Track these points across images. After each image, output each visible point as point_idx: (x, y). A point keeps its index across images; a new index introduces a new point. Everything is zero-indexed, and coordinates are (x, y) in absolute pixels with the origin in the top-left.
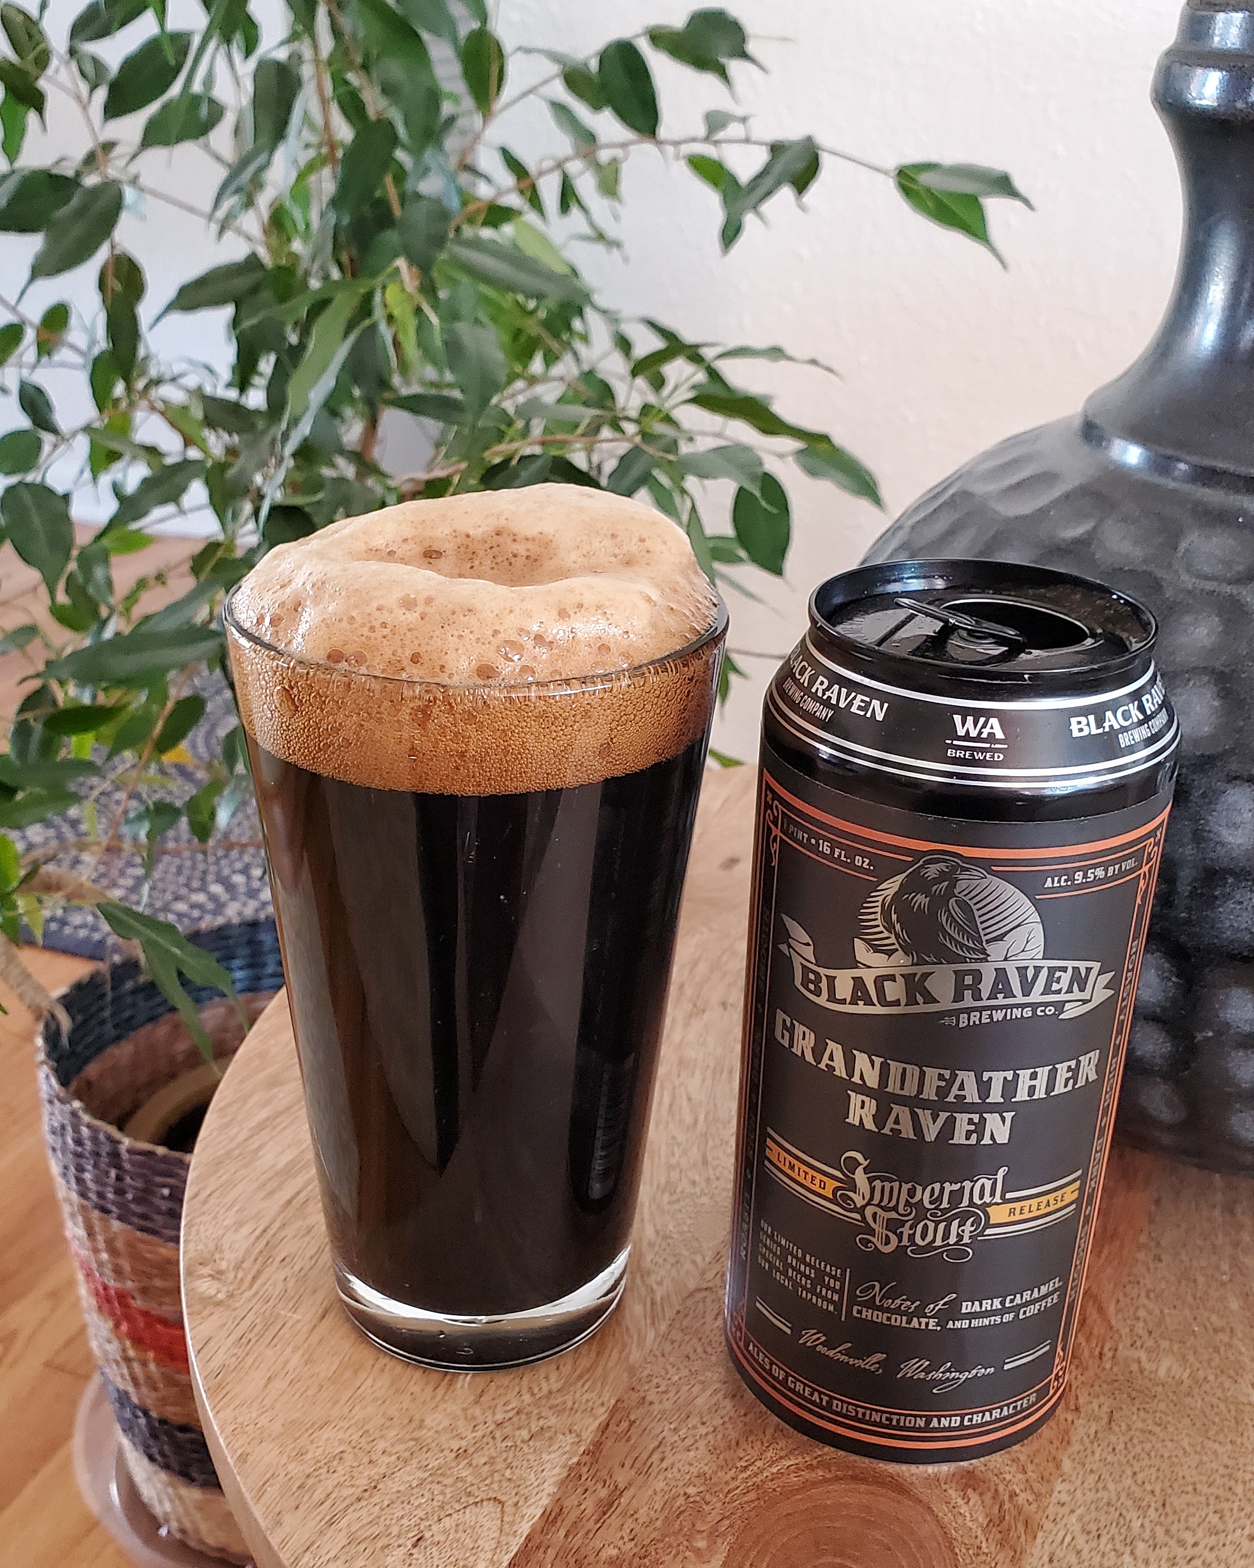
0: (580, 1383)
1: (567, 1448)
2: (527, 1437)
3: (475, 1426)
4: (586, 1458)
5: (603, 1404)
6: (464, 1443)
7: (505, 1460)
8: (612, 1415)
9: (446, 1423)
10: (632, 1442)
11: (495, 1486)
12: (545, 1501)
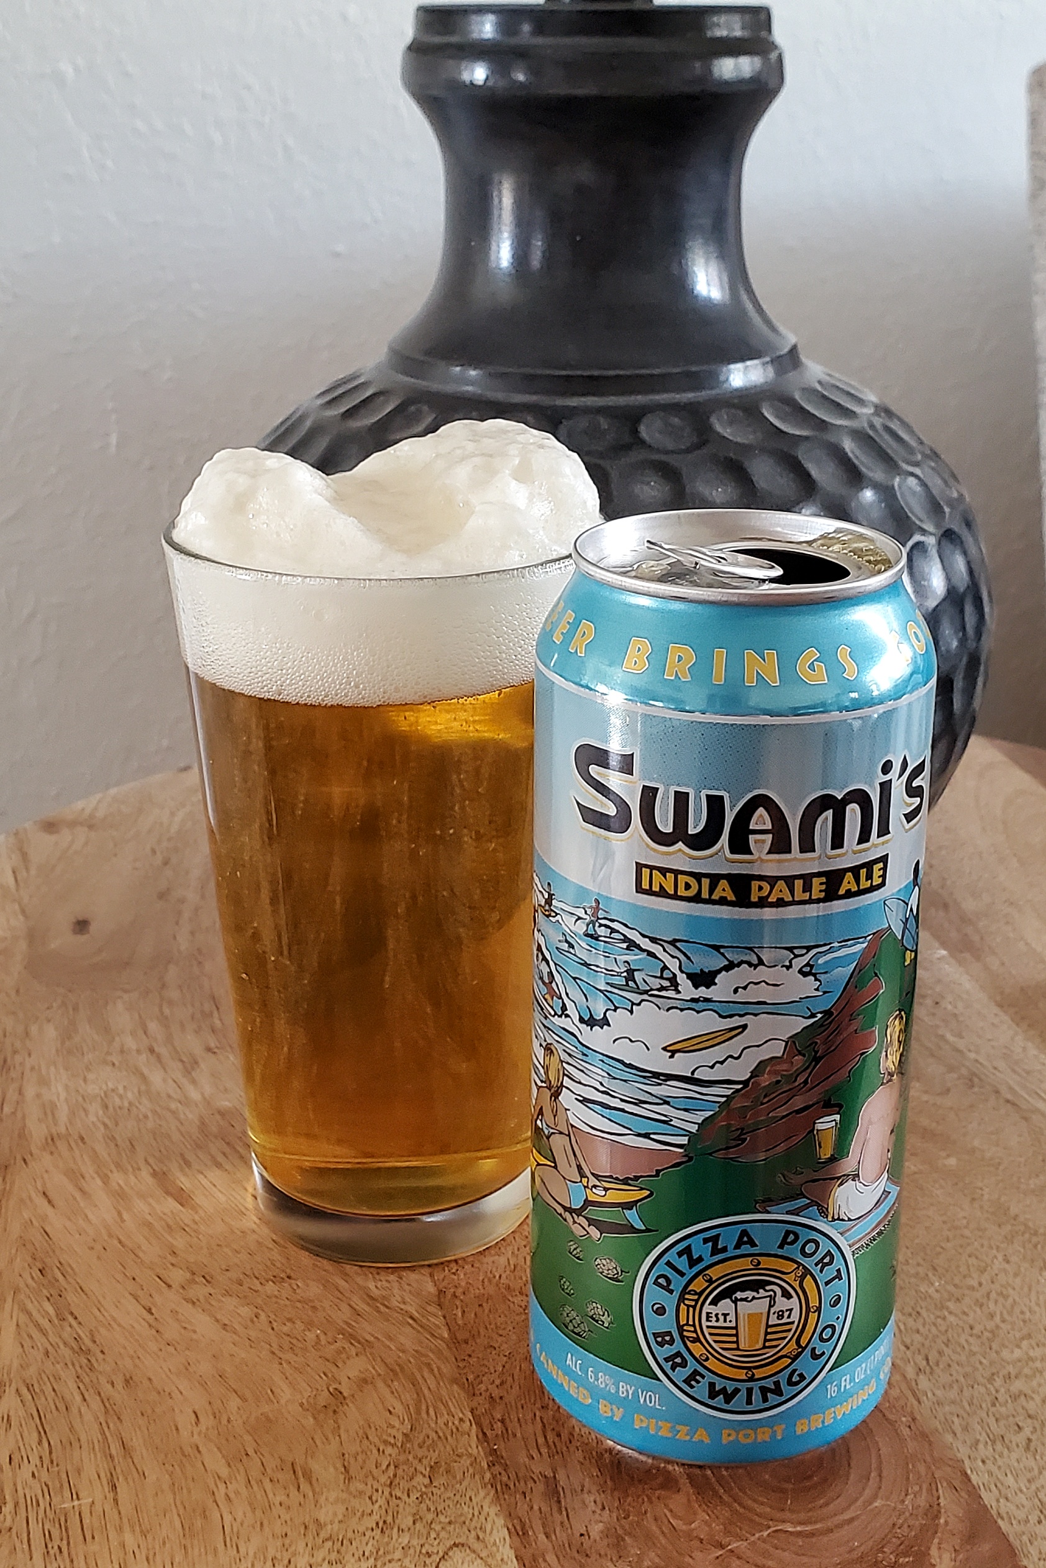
0: (424, 1415)
1: (471, 1471)
2: (427, 1481)
3: (370, 1498)
4: (497, 1469)
5: (461, 1420)
6: (375, 1517)
7: (429, 1510)
8: (479, 1425)
9: (341, 1510)
10: (519, 1435)
11: (443, 1534)
12: (500, 1522)
